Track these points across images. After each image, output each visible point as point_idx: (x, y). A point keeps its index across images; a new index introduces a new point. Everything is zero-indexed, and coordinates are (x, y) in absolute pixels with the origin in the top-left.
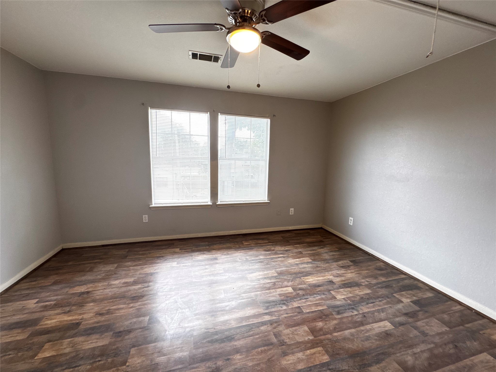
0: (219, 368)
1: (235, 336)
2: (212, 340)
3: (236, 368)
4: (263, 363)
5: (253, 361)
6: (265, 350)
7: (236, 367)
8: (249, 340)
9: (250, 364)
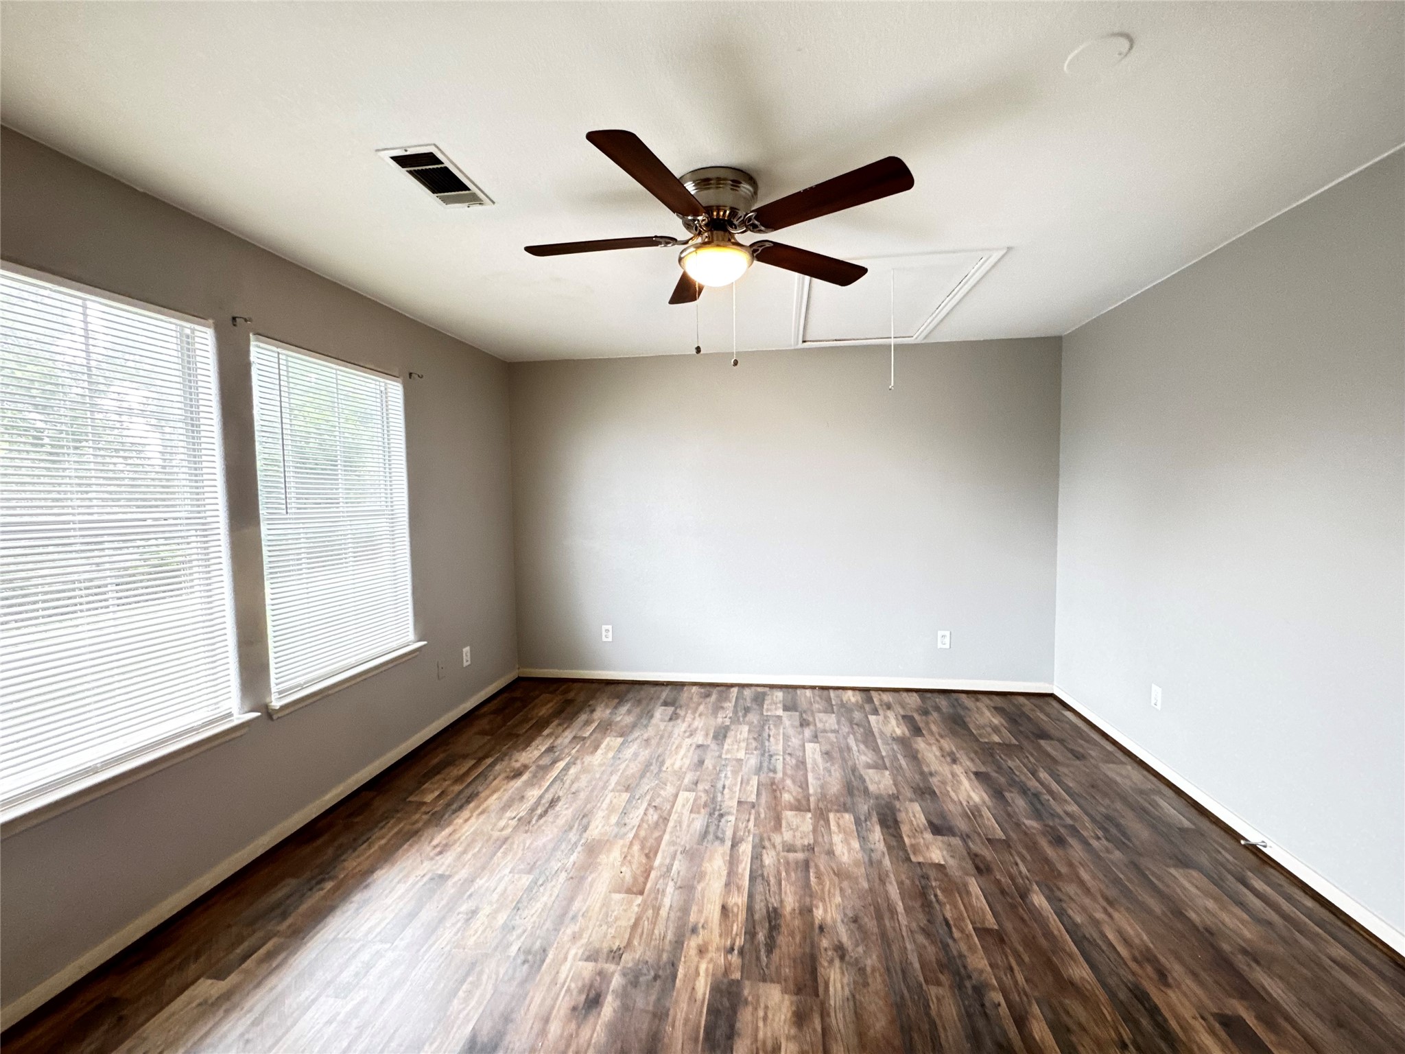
0: (836, 945)
1: (770, 906)
2: (766, 945)
3: (843, 921)
4: (840, 883)
5: (834, 895)
6: (816, 873)
7: (839, 920)
8: (788, 887)
9: (838, 899)
